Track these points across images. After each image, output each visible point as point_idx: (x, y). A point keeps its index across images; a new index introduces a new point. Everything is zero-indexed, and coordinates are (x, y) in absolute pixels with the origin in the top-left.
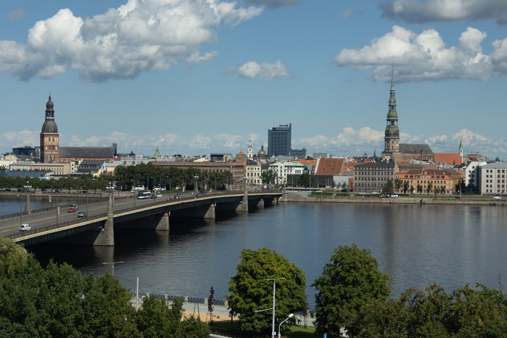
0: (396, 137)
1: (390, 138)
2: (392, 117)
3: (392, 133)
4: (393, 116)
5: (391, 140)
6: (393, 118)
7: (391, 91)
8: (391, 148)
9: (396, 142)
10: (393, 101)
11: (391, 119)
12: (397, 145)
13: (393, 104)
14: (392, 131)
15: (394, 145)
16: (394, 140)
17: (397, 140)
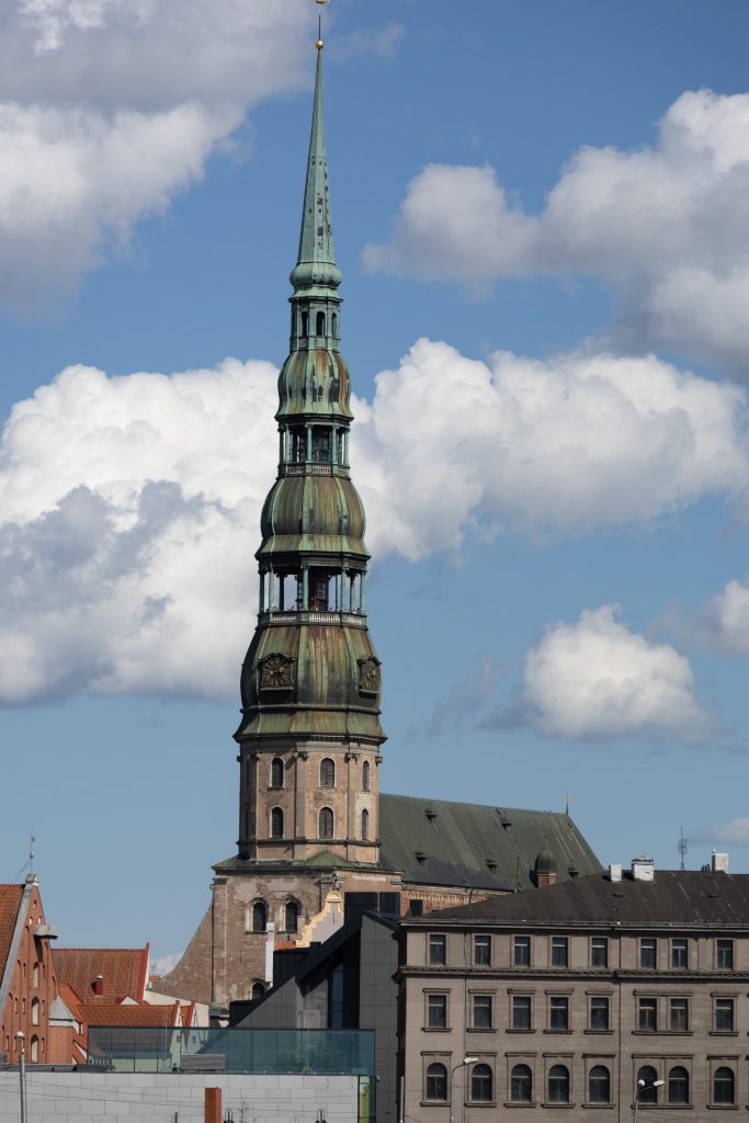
0: (358, 726)
1: (299, 725)
2: (319, 530)
3: (322, 680)
4: (331, 519)
5: (316, 753)
6: (328, 544)
7: (302, 283)
8: (311, 830)
9: (355, 768)
10: (323, 380)
11: (305, 545)
12: (366, 801)
13: (323, 407)
14: (319, 660)
15: (337, 801)
16: (336, 752)
17: (366, 753)
